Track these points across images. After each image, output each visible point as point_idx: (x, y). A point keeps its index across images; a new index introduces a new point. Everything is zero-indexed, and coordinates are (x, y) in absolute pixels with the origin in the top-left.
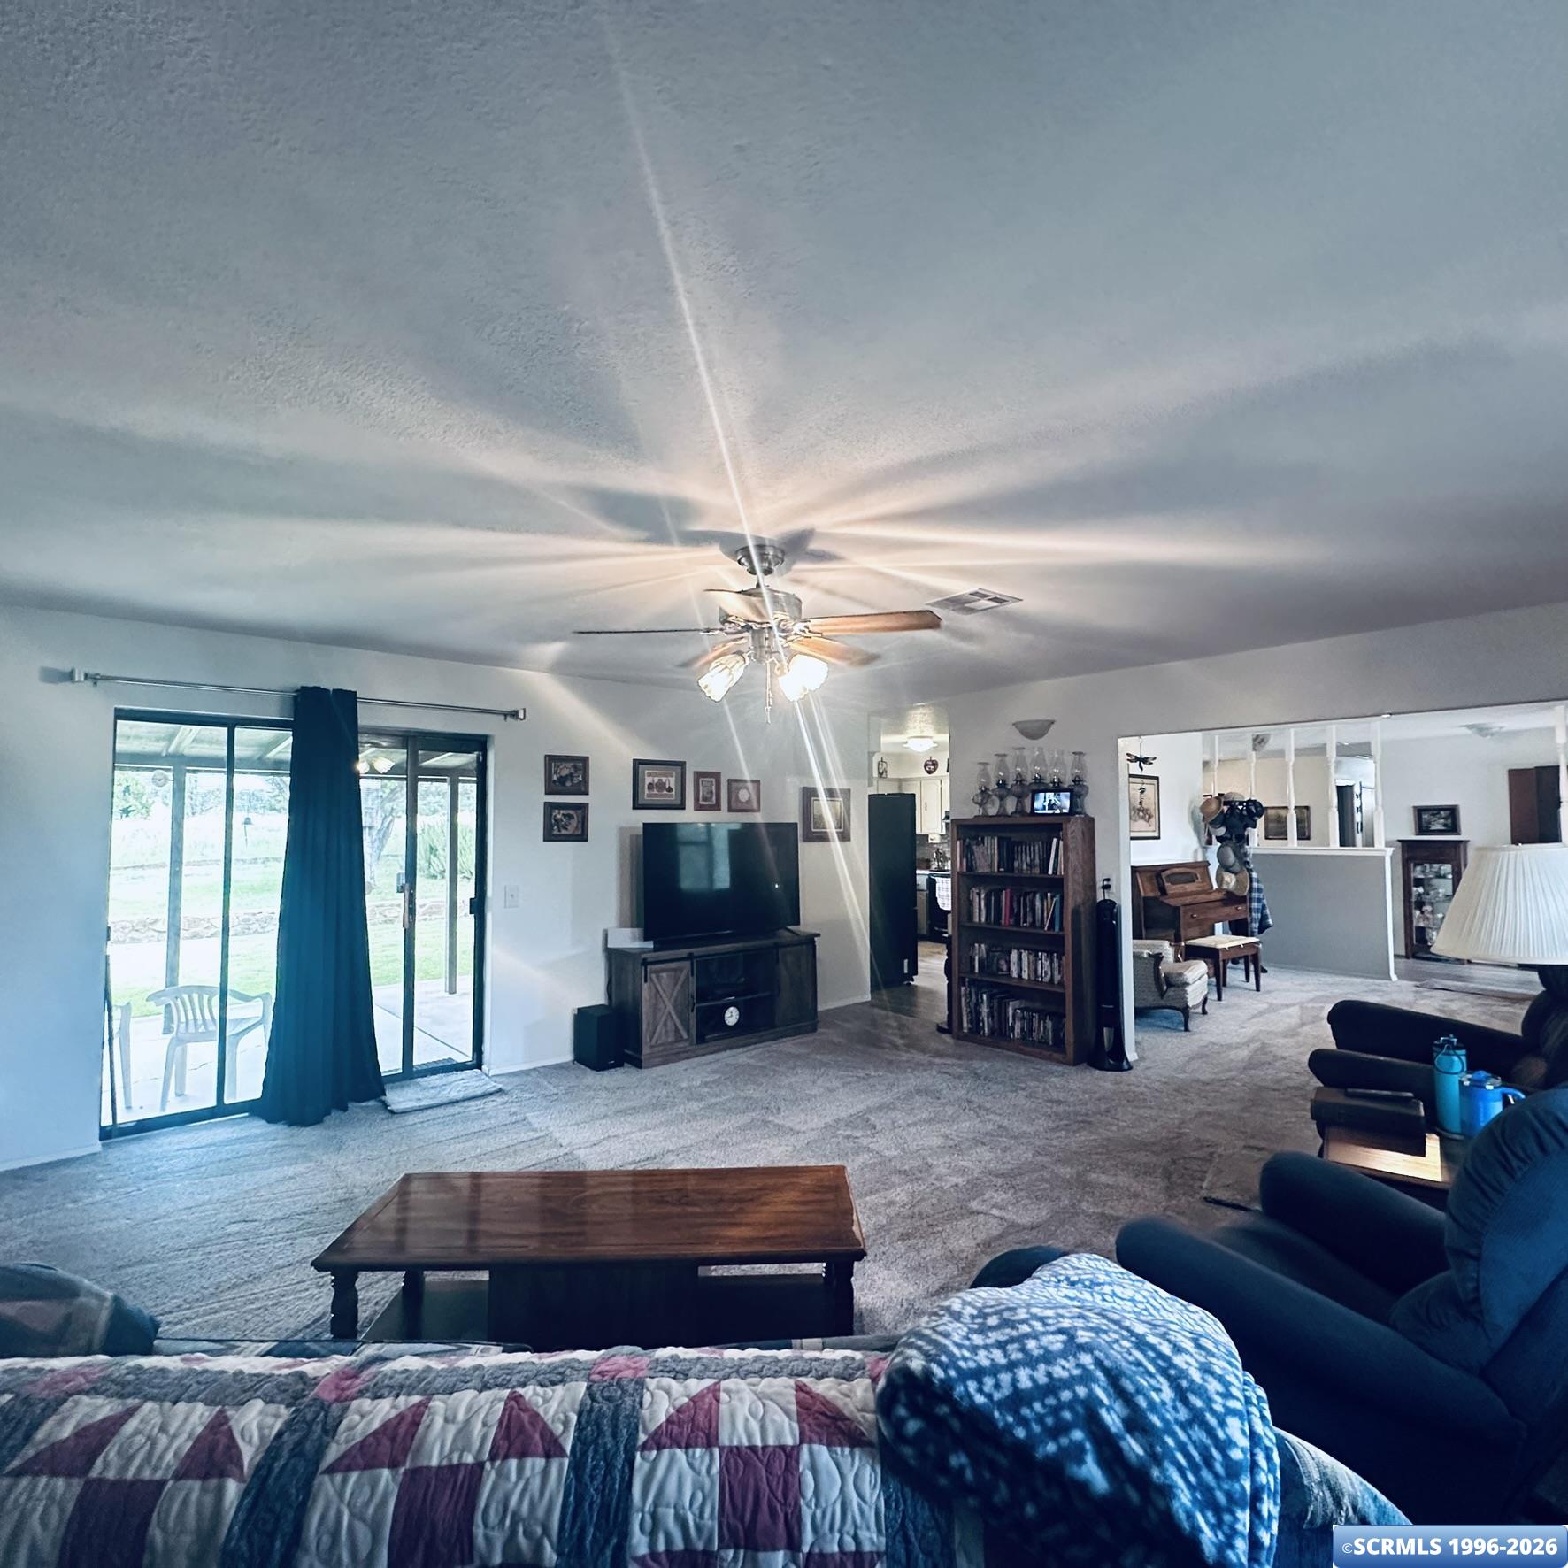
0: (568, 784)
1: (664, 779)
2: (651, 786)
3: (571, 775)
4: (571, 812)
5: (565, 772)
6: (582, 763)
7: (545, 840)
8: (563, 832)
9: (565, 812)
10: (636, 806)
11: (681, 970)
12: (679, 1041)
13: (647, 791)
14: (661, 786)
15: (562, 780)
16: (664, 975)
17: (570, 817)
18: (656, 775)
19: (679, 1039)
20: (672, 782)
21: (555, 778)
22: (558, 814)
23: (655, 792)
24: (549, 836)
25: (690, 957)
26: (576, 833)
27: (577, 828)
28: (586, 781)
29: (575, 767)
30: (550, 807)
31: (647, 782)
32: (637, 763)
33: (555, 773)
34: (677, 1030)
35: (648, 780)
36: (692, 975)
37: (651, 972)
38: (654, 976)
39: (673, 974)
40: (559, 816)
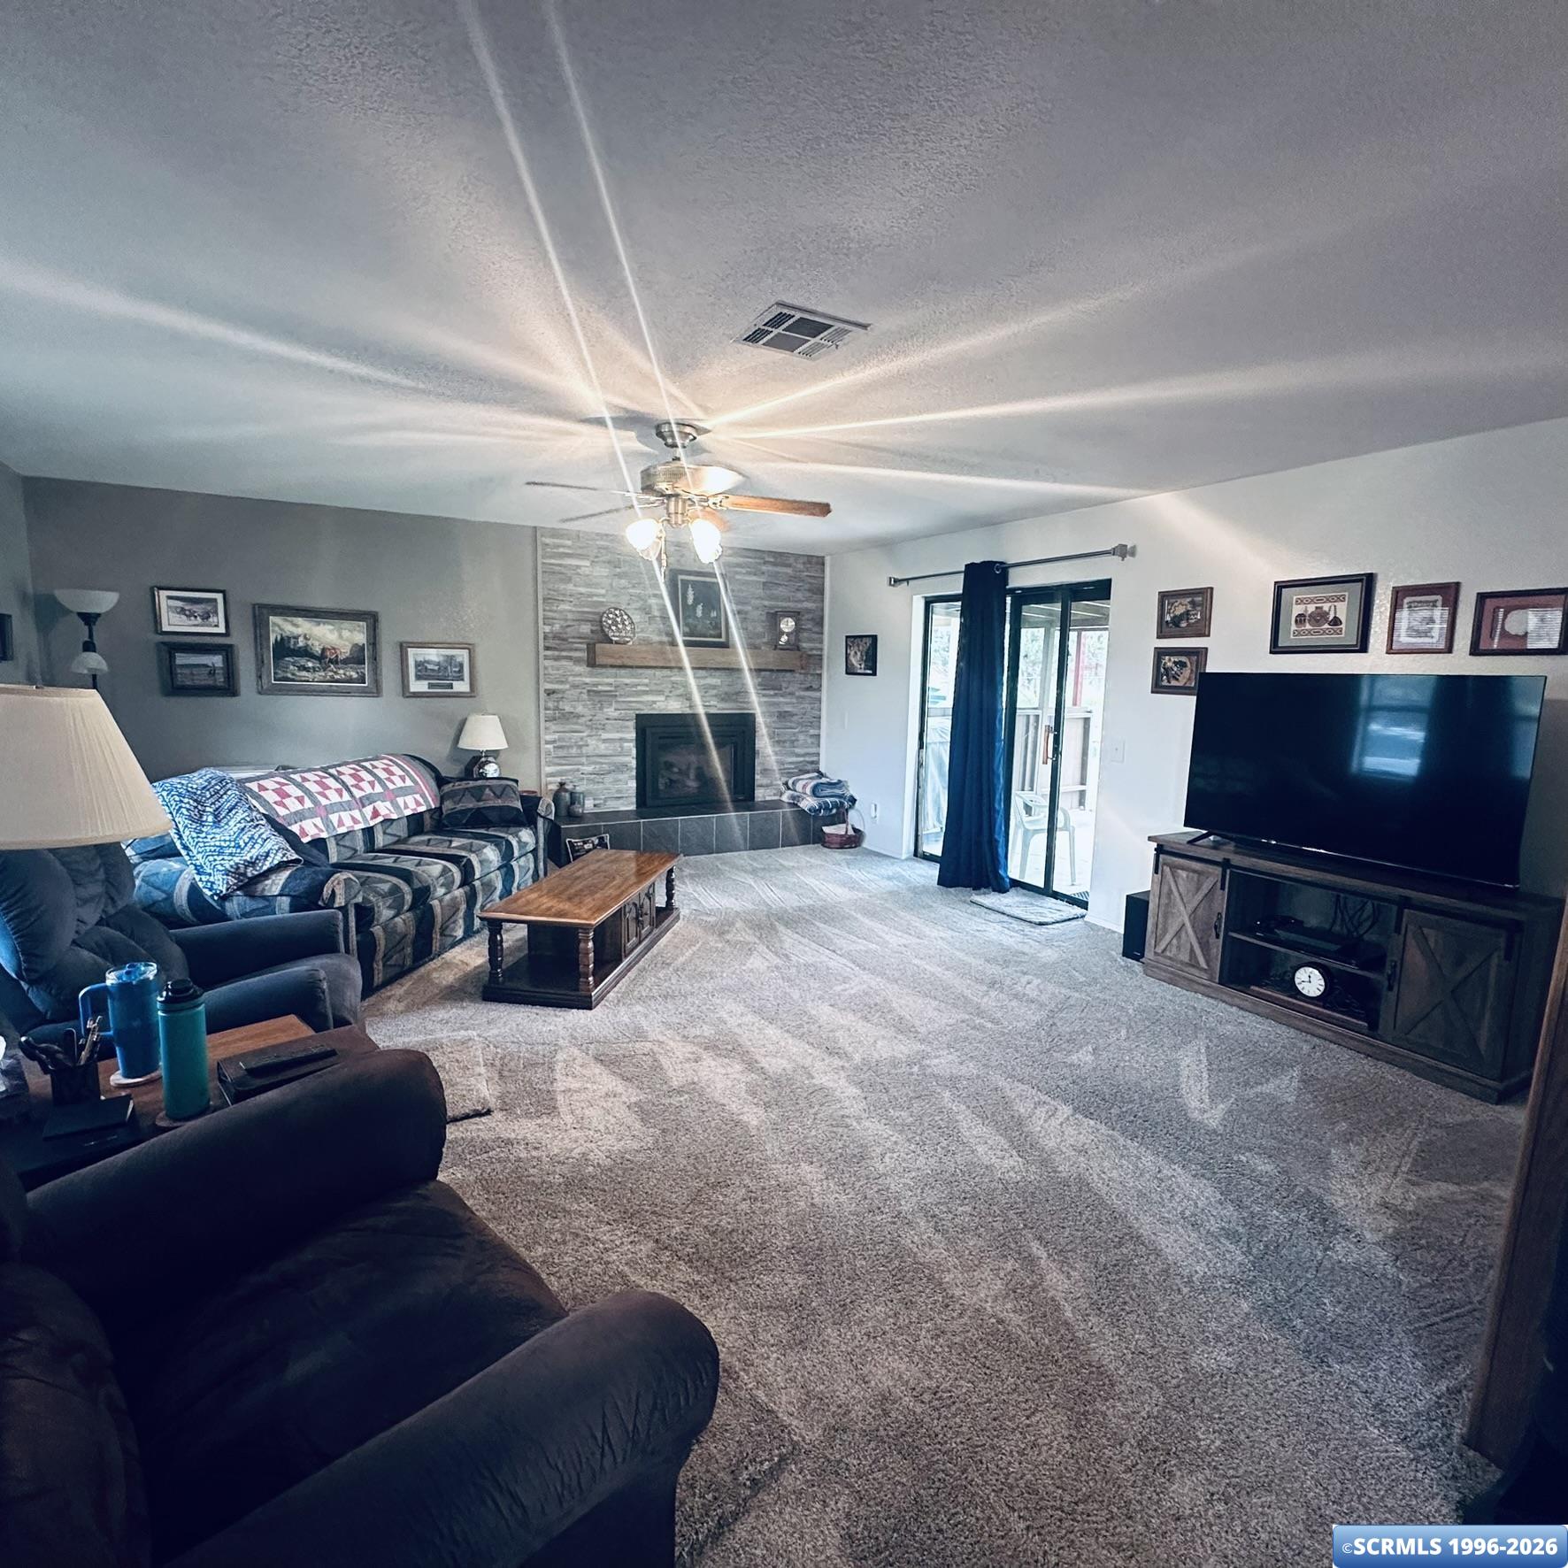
0: (1184, 624)
1: (1326, 607)
2: (1301, 619)
3: (1187, 613)
4: (1183, 659)
5: (1180, 610)
6: (1202, 597)
7: (1152, 692)
8: (1174, 683)
9: (1176, 659)
10: (1275, 648)
11: (1208, 875)
12: (1193, 966)
13: (1294, 627)
14: (1319, 617)
15: (1176, 621)
16: (1183, 874)
17: (1183, 665)
18: (1312, 601)
19: (1193, 963)
20: (1342, 610)
21: (1168, 618)
22: (1169, 661)
23: (1308, 626)
24: (1157, 688)
25: (1226, 864)
26: (1188, 685)
27: (1189, 679)
28: (1207, 620)
29: (1193, 603)
30: (1160, 653)
31: (1295, 614)
32: (1280, 587)
33: (1169, 613)
34: (1192, 951)
35: (1297, 610)
36: (1223, 888)
37: (1164, 864)
38: (1167, 869)
39: (1196, 876)
40: (1169, 664)
